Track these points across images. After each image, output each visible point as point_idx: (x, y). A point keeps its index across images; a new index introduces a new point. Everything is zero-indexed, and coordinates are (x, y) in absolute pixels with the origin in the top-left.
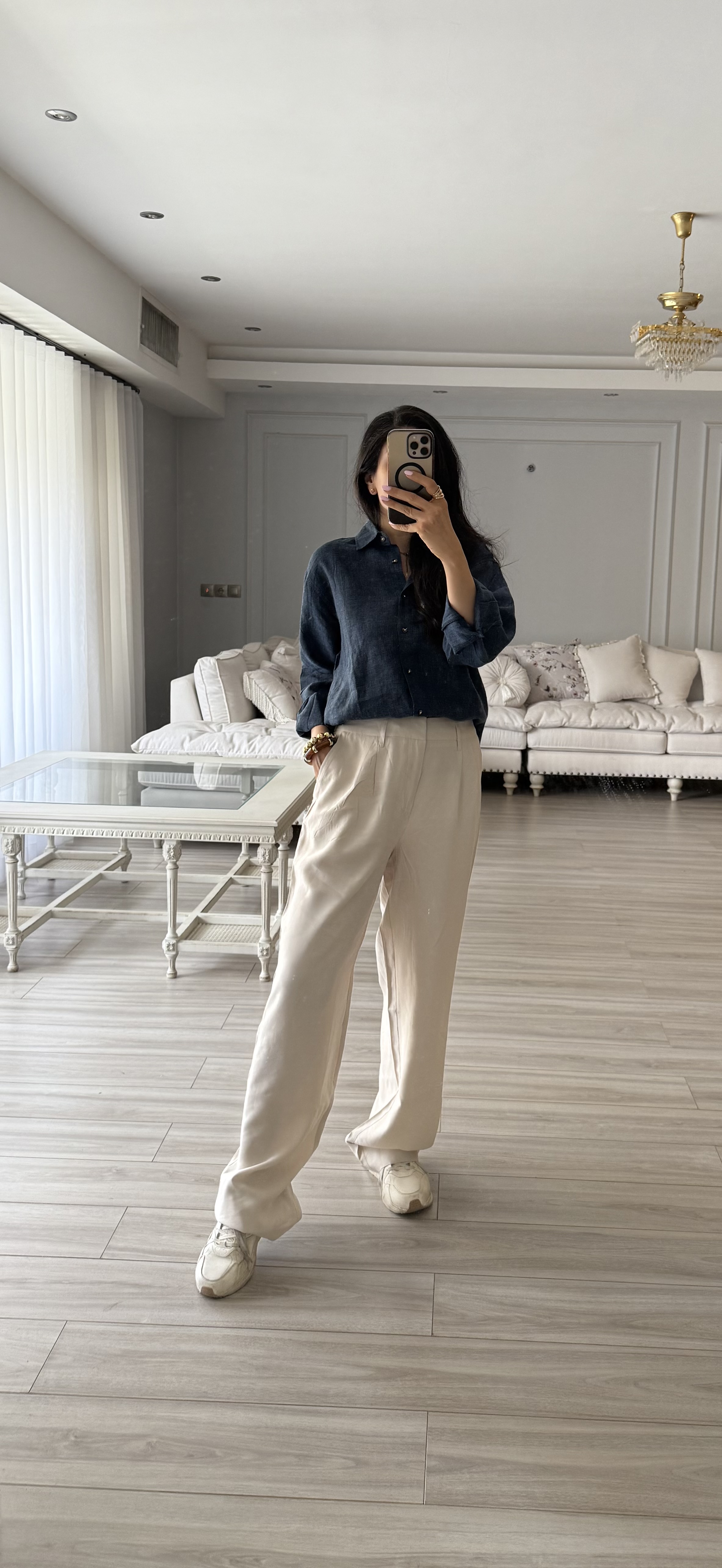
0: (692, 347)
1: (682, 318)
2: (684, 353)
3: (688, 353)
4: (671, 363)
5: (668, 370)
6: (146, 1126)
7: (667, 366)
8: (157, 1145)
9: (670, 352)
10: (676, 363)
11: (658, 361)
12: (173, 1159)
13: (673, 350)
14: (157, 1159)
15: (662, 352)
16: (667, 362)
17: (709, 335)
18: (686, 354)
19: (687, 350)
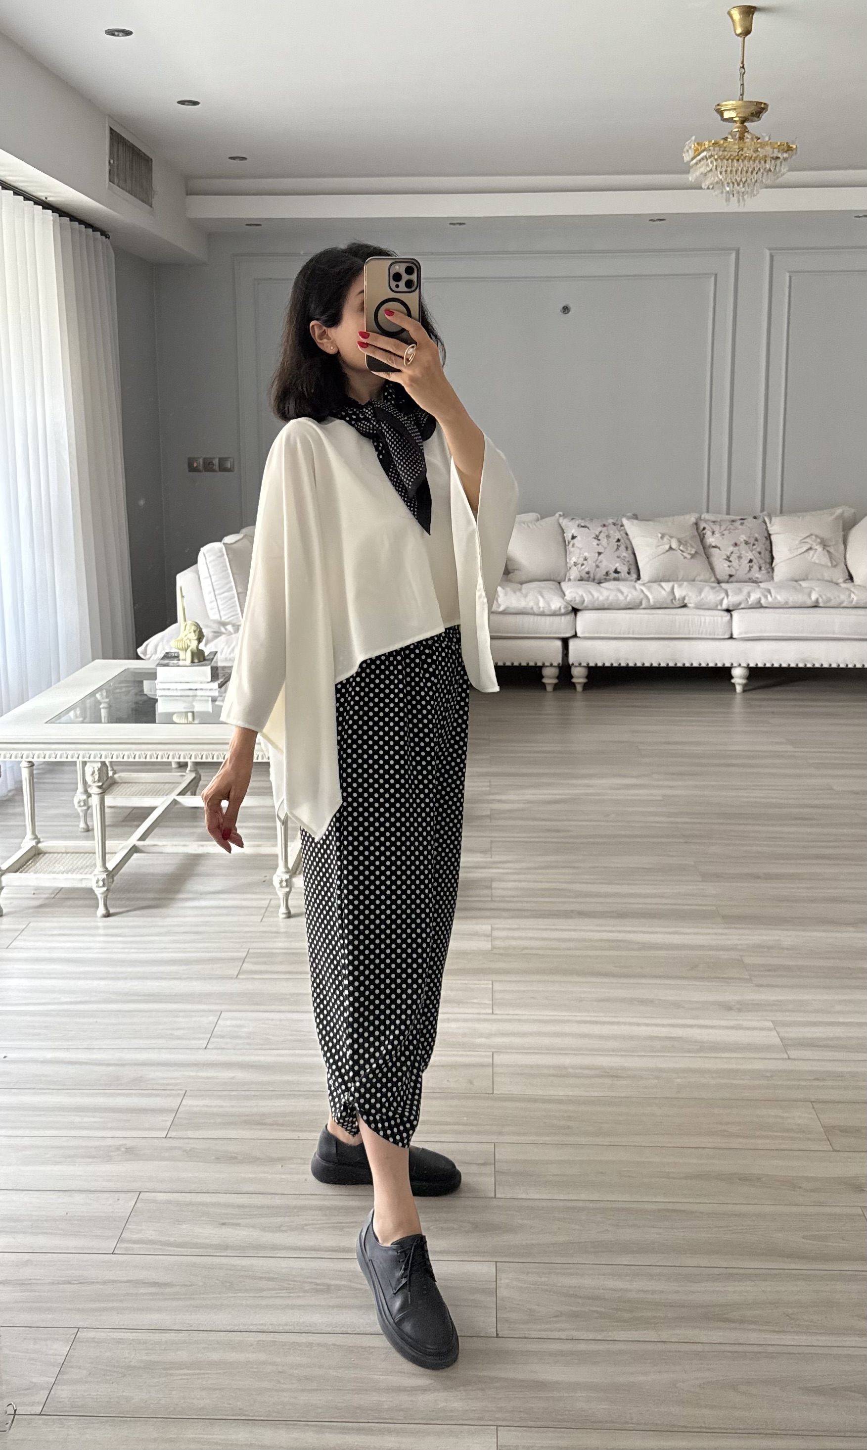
0: (757, 165)
1: (745, 130)
2: (747, 172)
3: (752, 173)
4: (731, 185)
5: (728, 192)
6: (157, 1095)
7: (728, 189)
8: (170, 1117)
9: (731, 171)
10: (738, 185)
11: (717, 183)
12: (190, 1134)
13: (734, 170)
14: (172, 1134)
15: (721, 173)
16: (728, 183)
17: (776, 150)
18: (749, 173)
19: (750, 170)
